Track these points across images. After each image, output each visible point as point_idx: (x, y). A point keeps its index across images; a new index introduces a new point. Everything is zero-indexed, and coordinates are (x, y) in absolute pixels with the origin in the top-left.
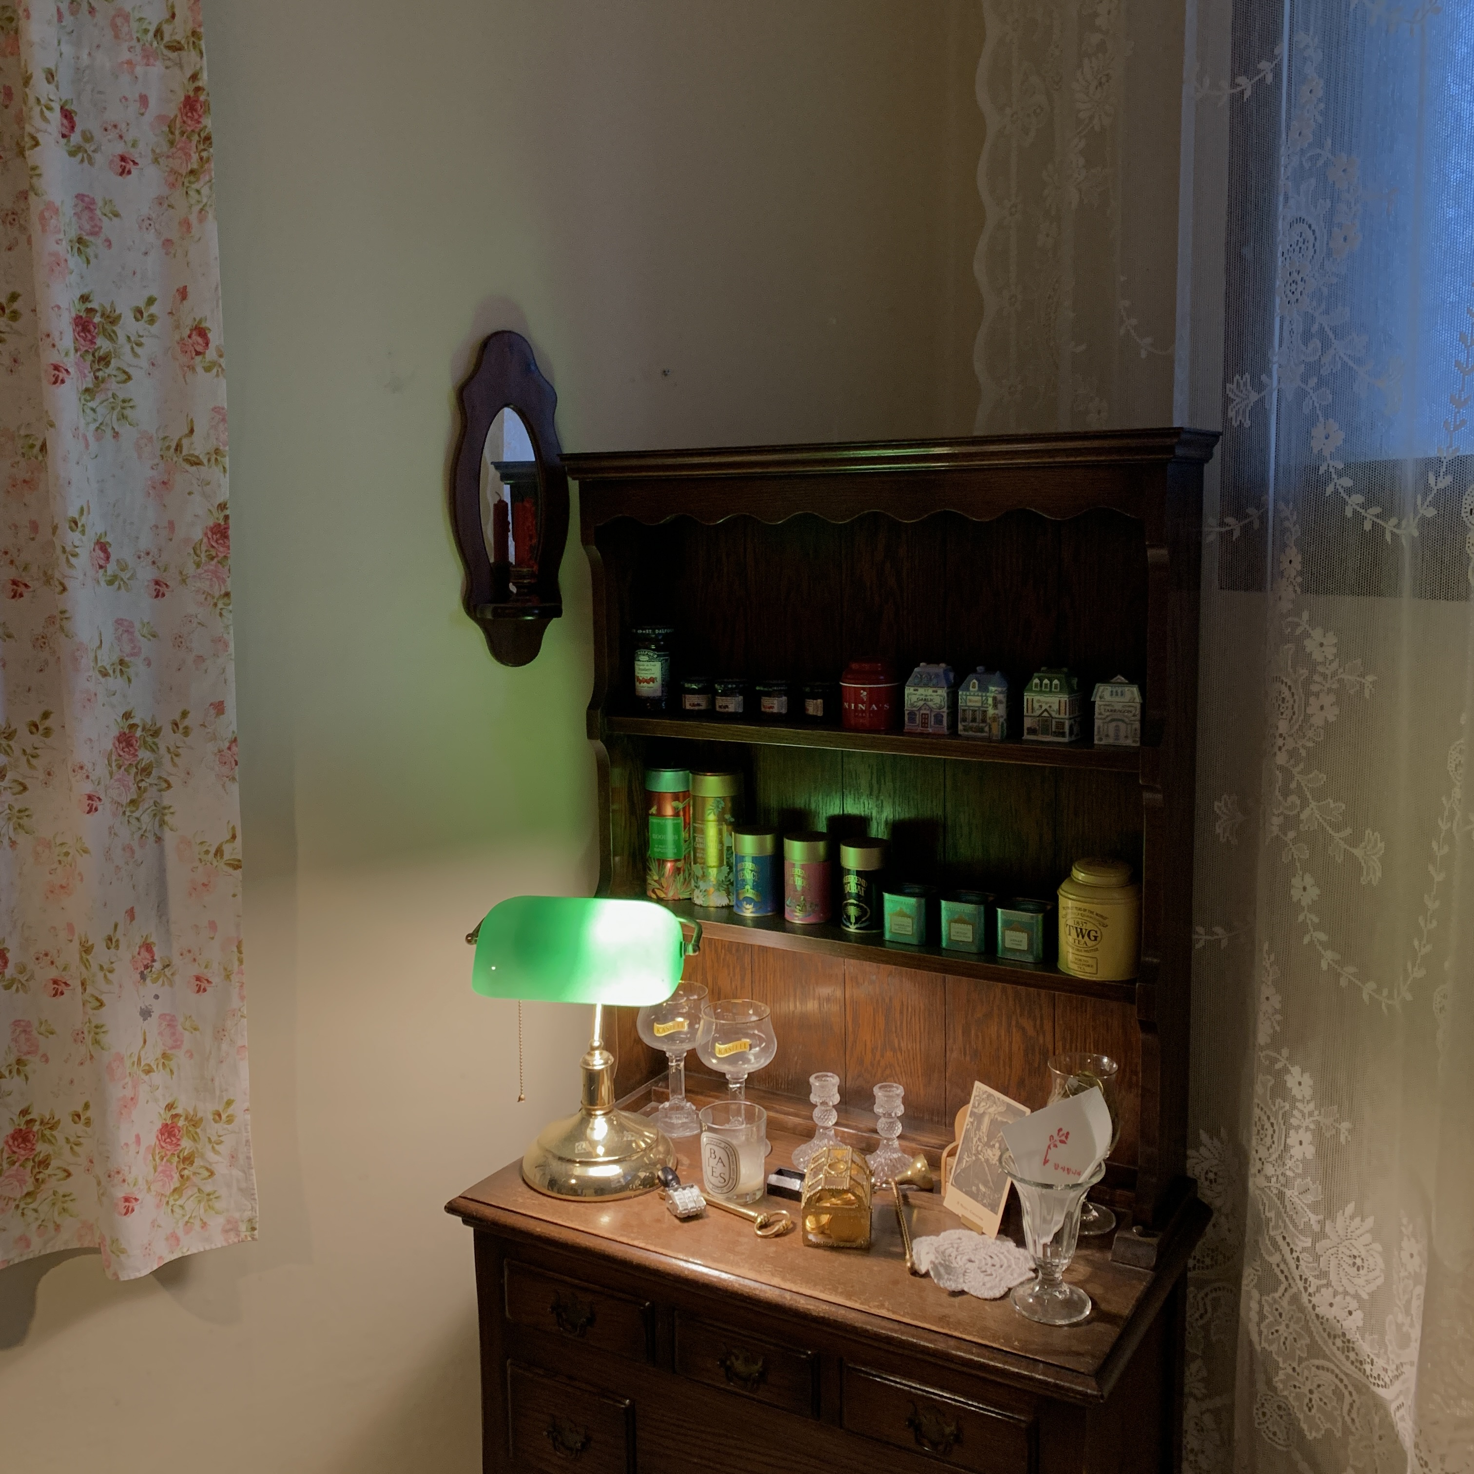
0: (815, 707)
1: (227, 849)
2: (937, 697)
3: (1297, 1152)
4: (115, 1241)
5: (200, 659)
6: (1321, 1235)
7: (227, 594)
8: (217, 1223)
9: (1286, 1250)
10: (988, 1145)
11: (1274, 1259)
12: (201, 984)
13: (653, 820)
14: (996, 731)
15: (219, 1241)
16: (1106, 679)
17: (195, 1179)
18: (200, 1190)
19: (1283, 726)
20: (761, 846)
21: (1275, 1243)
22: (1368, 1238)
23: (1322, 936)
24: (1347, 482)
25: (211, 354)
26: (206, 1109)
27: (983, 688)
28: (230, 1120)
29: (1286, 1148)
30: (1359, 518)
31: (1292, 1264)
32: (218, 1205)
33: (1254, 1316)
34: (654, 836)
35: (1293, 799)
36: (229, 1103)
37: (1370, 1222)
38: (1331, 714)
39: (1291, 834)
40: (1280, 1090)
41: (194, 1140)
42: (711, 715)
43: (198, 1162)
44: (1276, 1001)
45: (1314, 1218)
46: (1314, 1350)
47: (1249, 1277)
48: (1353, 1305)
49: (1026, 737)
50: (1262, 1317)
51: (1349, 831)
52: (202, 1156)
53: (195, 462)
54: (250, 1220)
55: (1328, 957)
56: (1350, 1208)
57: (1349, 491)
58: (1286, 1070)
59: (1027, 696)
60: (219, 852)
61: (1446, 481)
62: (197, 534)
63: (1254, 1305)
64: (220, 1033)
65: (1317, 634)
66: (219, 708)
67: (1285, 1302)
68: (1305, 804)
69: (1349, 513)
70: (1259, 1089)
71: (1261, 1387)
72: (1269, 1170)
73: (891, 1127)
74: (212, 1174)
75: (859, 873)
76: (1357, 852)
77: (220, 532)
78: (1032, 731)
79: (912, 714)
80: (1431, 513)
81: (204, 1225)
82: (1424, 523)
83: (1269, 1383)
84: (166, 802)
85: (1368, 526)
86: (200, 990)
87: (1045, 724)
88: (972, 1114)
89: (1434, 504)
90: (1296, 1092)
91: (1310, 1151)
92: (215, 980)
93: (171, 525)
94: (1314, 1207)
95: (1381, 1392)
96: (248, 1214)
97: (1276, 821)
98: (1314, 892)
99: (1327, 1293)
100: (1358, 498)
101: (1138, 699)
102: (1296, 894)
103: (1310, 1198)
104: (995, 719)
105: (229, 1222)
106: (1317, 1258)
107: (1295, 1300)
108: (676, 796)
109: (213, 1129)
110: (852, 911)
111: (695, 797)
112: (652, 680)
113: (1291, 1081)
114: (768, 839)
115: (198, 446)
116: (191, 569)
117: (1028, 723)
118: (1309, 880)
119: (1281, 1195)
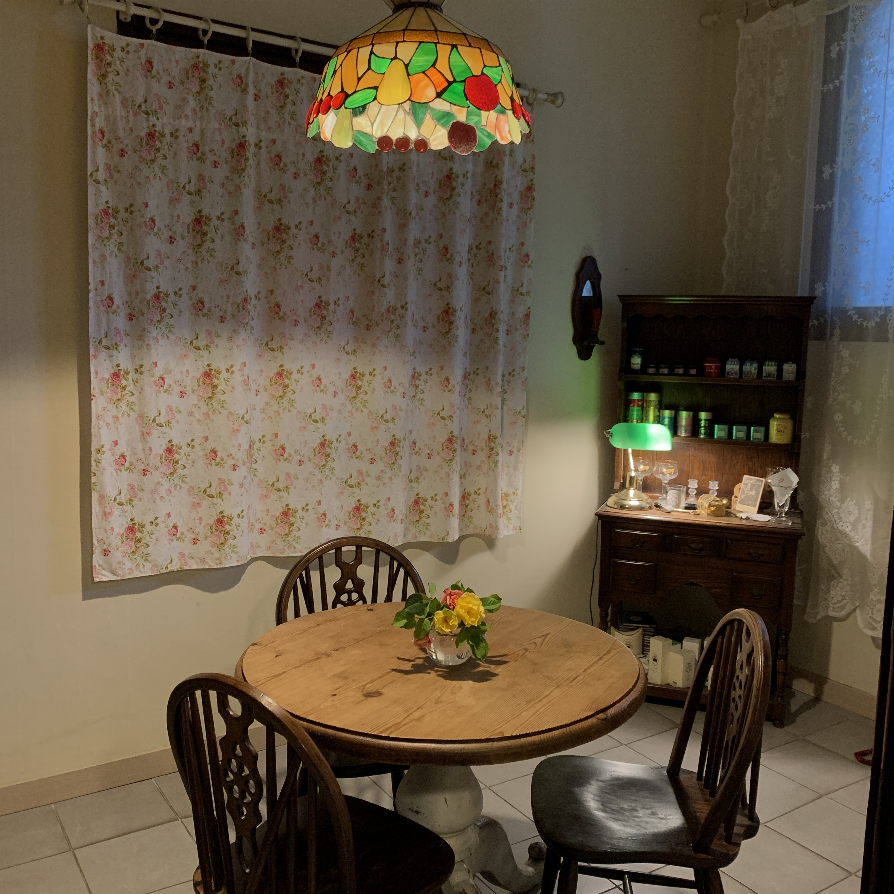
0: (693, 372)
1: (522, 411)
2: (737, 367)
3: (834, 487)
4: (497, 526)
5: (520, 354)
6: (840, 508)
7: (528, 335)
8: (511, 527)
9: (830, 514)
10: (751, 491)
11: (826, 517)
12: (511, 453)
13: (631, 408)
14: (755, 376)
15: (512, 533)
16: (787, 362)
17: (506, 513)
18: (507, 517)
19: (834, 375)
20: (671, 414)
21: (827, 514)
22: (853, 506)
23: (843, 429)
24: (853, 312)
25: (530, 263)
26: (511, 491)
27: (751, 365)
28: (517, 495)
29: (831, 486)
30: (856, 321)
31: (832, 518)
32: (511, 521)
33: (820, 534)
34: (631, 413)
35: (836, 394)
36: (517, 489)
37: (854, 502)
38: (847, 371)
39: (835, 403)
40: (830, 471)
41: (507, 501)
42: (657, 374)
43: (507, 508)
44: (829, 447)
45: (838, 504)
46: (837, 539)
47: (819, 522)
48: (848, 524)
49: (763, 378)
50: (822, 533)
51: (851, 401)
52: (509, 506)
53: (522, 294)
54: (520, 527)
55: (845, 434)
56: (849, 499)
57: (854, 314)
58: (831, 466)
59: (764, 367)
60: (520, 413)
61: (883, 313)
62: (521, 316)
63: (820, 531)
64: (515, 468)
65: (844, 351)
66: (524, 369)
67: (829, 529)
68: (839, 395)
69: (854, 320)
70: (823, 472)
71: (821, 553)
72: (826, 493)
73: (713, 493)
74: (511, 511)
75: (705, 420)
76: (854, 406)
77: (528, 316)
78: (765, 377)
79: (728, 373)
80: (878, 320)
81: (508, 527)
82: (876, 322)
83: (824, 552)
84: (505, 397)
85: (859, 323)
86: (510, 455)
87: (769, 375)
88: (744, 484)
89: (880, 318)
90: (834, 471)
91: (838, 486)
92: (515, 452)
93: (513, 314)
94: (839, 501)
95: (857, 544)
96: (519, 525)
97: (831, 400)
98: (841, 417)
99: (841, 523)
100: (856, 316)
101: (796, 368)
102: (836, 418)
103: (837, 498)
104: (754, 373)
105: (514, 527)
106: (839, 514)
107: (833, 527)
108: (639, 401)
109: (512, 497)
110: (703, 431)
111: (646, 401)
112: (638, 364)
113: (833, 468)
114: (673, 412)
115: (524, 290)
116: (519, 327)
117: (764, 374)
118: (840, 415)
119: (829, 500)
